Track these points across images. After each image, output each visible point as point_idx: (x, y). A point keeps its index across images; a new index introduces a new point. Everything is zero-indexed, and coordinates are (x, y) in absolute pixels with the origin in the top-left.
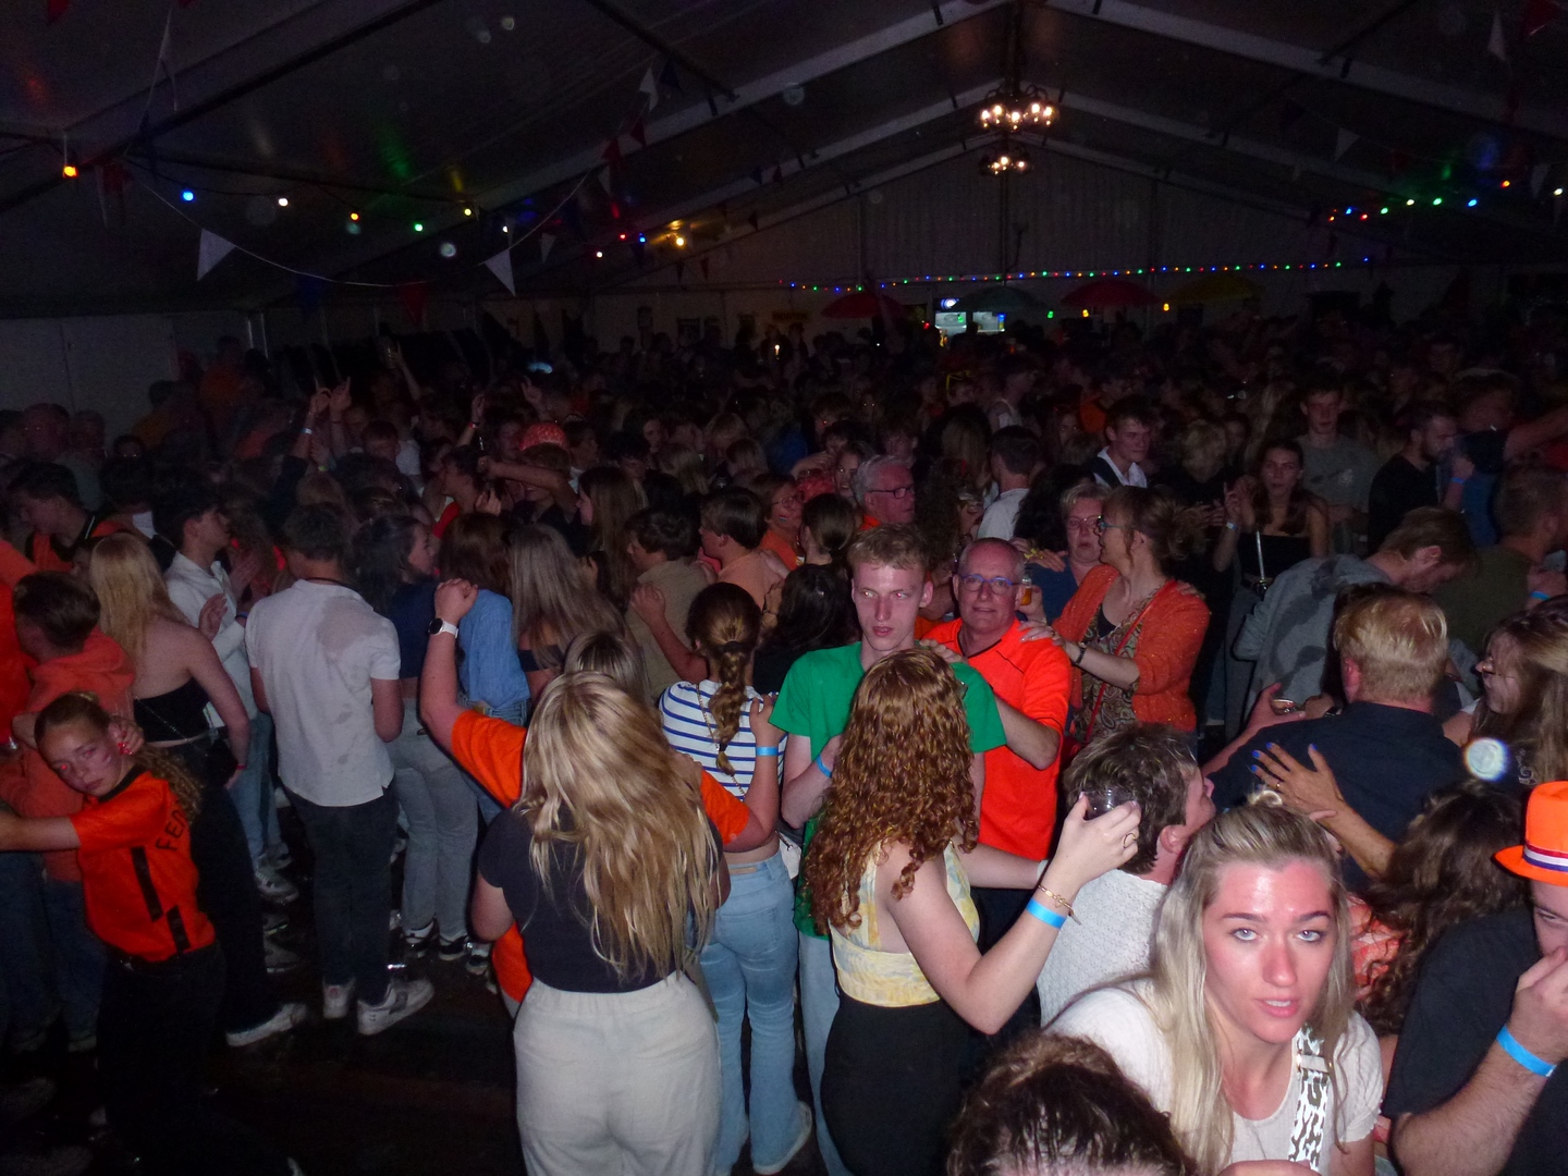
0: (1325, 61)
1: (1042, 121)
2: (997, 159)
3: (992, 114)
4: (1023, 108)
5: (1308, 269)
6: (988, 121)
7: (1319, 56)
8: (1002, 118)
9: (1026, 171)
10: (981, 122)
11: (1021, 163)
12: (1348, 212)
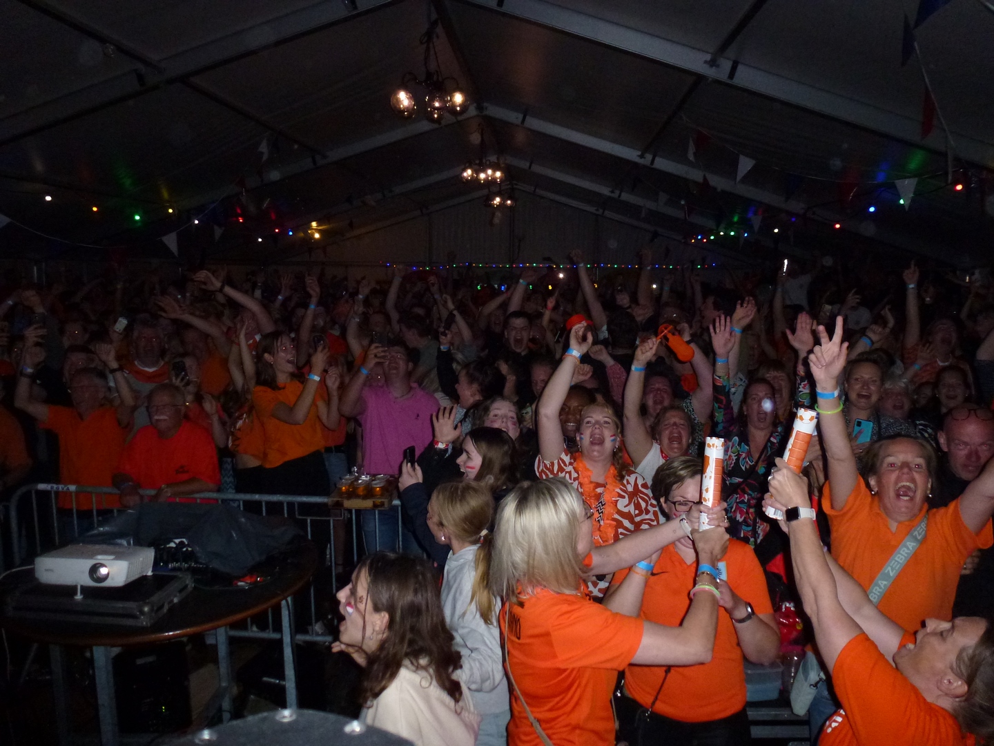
0: (642, 156)
1: (494, 179)
2: (494, 199)
3: (468, 173)
7: (639, 153)
8: (472, 175)
11: (509, 202)
12: (699, 237)
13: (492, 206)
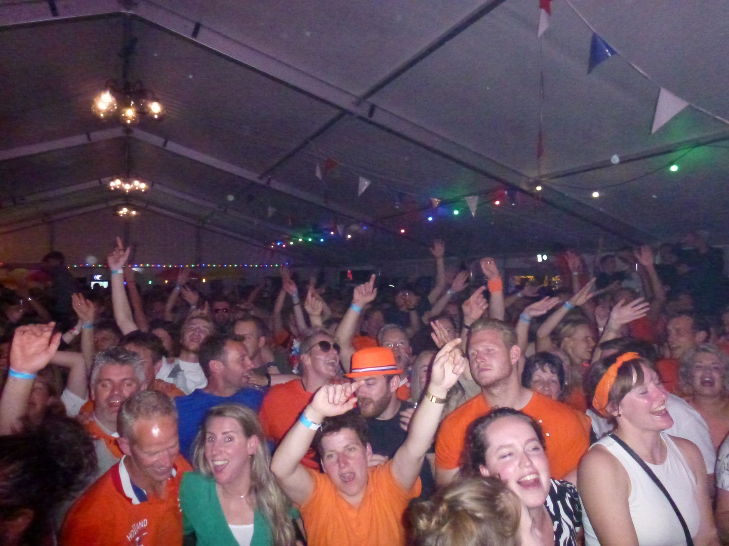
0: (260, 178)
1: (140, 190)
2: (121, 209)
3: (116, 184)
4: (130, 183)
5: (264, 267)
6: (113, 187)
7: (258, 175)
8: (121, 186)
9: (136, 216)
10: (110, 187)
11: (134, 213)
12: (279, 244)
13: (118, 215)
